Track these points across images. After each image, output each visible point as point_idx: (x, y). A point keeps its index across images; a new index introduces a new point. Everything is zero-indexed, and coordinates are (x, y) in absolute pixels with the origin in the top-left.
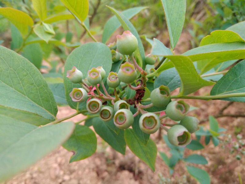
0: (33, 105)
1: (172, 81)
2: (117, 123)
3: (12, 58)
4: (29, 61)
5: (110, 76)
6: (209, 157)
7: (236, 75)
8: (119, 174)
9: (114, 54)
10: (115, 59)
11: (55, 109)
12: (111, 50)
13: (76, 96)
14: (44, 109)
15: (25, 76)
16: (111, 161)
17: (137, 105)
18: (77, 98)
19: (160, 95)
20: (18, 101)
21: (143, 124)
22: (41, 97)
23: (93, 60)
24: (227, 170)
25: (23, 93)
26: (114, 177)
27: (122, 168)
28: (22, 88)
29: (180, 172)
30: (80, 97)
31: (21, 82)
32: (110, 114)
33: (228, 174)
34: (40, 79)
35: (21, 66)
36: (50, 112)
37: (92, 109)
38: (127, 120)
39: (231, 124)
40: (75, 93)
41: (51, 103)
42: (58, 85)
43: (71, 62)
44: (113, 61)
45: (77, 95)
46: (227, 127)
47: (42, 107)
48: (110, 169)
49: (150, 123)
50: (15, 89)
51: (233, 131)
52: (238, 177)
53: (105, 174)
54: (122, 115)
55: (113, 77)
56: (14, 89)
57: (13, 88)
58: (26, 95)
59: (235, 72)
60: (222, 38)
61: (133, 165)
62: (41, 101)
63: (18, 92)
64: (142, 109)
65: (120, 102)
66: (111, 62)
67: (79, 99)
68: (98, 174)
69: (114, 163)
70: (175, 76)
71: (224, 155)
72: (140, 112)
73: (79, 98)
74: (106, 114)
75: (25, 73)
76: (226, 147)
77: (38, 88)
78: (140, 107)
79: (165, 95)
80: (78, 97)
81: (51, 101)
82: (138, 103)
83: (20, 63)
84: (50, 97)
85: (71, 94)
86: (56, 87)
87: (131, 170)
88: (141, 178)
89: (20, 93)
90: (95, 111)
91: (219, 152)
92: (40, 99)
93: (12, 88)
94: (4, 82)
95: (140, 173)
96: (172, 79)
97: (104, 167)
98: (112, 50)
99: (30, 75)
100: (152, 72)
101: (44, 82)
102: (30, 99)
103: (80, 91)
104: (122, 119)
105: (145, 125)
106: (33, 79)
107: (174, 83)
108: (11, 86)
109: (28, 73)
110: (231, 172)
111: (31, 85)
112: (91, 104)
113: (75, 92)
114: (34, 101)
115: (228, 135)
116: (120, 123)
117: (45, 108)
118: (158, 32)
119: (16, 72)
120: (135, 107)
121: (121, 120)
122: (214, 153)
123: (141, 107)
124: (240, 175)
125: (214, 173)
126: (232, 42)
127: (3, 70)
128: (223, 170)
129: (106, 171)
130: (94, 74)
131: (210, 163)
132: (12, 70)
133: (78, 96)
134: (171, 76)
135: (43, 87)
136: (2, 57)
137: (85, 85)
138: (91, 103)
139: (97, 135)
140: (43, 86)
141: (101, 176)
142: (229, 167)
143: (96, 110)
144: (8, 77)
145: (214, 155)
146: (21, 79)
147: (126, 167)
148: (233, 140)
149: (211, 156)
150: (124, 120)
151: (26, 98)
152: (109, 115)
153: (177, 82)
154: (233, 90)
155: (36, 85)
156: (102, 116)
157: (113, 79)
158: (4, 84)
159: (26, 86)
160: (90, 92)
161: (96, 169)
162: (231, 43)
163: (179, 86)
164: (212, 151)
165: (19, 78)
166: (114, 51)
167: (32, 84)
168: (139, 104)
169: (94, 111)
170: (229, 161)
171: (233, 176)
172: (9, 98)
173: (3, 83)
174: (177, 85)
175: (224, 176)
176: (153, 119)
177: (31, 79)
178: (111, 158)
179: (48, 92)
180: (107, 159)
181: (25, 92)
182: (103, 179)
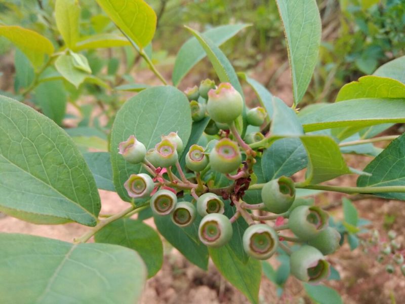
0: (61, 201)
1: (292, 157)
2: (205, 238)
3: (28, 119)
4: (56, 124)
5: (191, 152)
6: (341, 264)
7: (400, 153)
8: (193, 292)
9: (195, 108)
10: (197, 116)
11: (98, 205)
12: (190, 100)
13: (135, 188)
14: (78, 205)
15: (50, 150)
16: (180, 271)
17: (235, 202)
18: (138, 192)
19: (278, 194)
20: (38, 195)
21: (251, 246)
22: (75, 186)
23: (160, 118)
24: (372, 285)
25: (44, 180)
26: (184, 298)
27: (198, 282)
28: (43, 171)
29: (295, 290)
30: (141, 189)
31: (41, 160)
32: (190, 217)
33: (372, 294)
34: (74, 155)
35: (42, 134)
36: (88, 210)
37: (160, 209)
38: (223, 236)
39: (378, 211)
40: (133, 184)
41: (90, 194)
42: (99, 154)
43: (124, 122)
44: (193, 118)
45: (137, 185)
46: (371, 215)
47: (75, 203)
48: (178, 283)
49: (261, 243)
50: (32, 174)
51: (382, 222)
52: (390, 298)
53: (170, 292)
54: (214, 225)
55: (196, 154)
56: (29, 174)
57: (28, 172)
58: (50, 183)
59: (399, 149)
60: (377, 88)
61: (215, 278)
62: (74, 191)
63: (37, 179)
64: (244, 209)
65: (208, 197)
66: (191, 122)
67: (141, 193)
68: (158, 292)
69: (184, 274)
70: (296, 148)
71: (367, 262)
72: (240, 213)
73: (140, 191)
74: (183, 216)
75: (49, 146)
76: (370, 251)
77: (70, 170)
78: (241, 207)
79: (288, 195)
80: (138, 189)
81: (91, 192)
82: (238, 200)
83: (41, 127)
84: (90, 184)
85: (126, 184)
86: (96, 159)
87: (213, 286)
88: (230, 299)
89: (39, 180)
90: (165, 211)
91: (359, 256)
92: (74, 189)
93: (26, 172)
94: (12, 162)
95: (228, 290)
96: (291, 153)
97: (168, 280)
98: (192, 101)
99: (58, 148)
100: (258, 139)
101: (81, 160)
102: (56, 190)
103: (141, 179)
104: (213, 232)
105: (254, 247)
106: (62, 155)
107: (296, 160)
108: (26, 169)
109: (55, 144)
110: (378, 289)
111: (58, 166)
112: (160, 200)
113: (133, 181)
114: (63, 193)
115: (374, 231)
116: (210, 239)
117: (81, 205)
118: (259, 57)
119: (34, 144)
120: (232, 204)
121: (211, 234)
122: (350, 258)
123: (243, 207)
124: (393, 294)
125: (351, 291)
126: (395, 97)
127: (12, 141)
128: (365, 287)
129: (172, 286)
130: (166, 150)
131: (343, 275)
132: (27, 140)
133: (139, 187)
134: (290, 148)
135: (79, 168)
136: (10, 118)
137: (150, 166)
138: (159, 198)
139: (162, 238)
140: (79, 166)
141: (163, 296)
142: (374, 281)
143: (167, 210)
144: (20, 152)
145: (350, 261)
146: (42, 156)
147: (205, 280)
148: (382, 240)
149: (345, 263)
150: (217, 235)
151: (50, 188)
152: (188, 217)
153: (299, 158)
154: (395, 179)
155: (67, 167)
156: (177, 219)
157: (197, 157)
158: (14, 165)
159: (51, 167)
160: (156, 177)
161: (154, 284)
162: (394, 99)
163: (304, 166)
164: (346, 254)
165: (38, 154)
166: (195, 102)
167: (61, 164)
168: (241, 201)
169: (163, 212)
170: (375, 271)
171: (381, 297)
172: (23, 191)
173: (12, 164)
174: (300, 165)
175: (366, 296)
176: (268, 238)
177: (60, 154)
178: (180, 264)
179: (87, 176)
180: (173, 268)
181: (48, 177)
182: (166, 300)
